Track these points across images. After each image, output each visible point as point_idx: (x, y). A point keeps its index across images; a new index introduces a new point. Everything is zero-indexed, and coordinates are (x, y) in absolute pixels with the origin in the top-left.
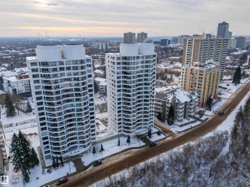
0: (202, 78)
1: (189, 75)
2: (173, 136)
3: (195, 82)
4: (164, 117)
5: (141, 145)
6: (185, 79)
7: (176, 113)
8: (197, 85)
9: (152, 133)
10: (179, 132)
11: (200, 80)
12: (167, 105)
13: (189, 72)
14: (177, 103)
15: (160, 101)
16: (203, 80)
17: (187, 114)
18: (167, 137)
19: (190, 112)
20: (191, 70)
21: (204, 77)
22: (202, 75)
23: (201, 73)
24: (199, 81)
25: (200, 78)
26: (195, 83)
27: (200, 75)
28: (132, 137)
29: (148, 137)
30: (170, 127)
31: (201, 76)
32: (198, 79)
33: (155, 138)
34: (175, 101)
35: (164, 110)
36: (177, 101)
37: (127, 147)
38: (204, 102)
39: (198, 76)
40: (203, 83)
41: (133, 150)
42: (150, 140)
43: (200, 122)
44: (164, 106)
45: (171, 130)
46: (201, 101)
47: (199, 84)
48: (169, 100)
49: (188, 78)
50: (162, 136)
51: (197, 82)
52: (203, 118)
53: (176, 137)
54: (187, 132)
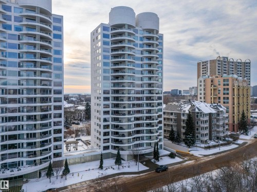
0: (228, 89)
1: (209, 87)
2: (196, 160)
3: (219, 95)
4: (179, 135)
5: (140, 170)
6: (204, 94)
7: (197, 129)
8: (222, 100)
9: (160, 155)
10: (205, 156)
11: (226, 92)
12: (183, 118)
13: (209, 83)
14: (198, 113)
15: (172, 114)
16: (230, 91)
17: (214, 134)
18: (186, 161)
19: (218, 132)
20: (212, 81)
21: (230, 87)
22: (228, 85)
23: (226, 83)
24: (224, 94)
25: (224, 89)
26: (219, 98)
27: (224, 85)
28: (126, 158)
29: (153, 160)
30: (190, 149)
31: (226, 87)
32: (222, 92)
33: (165, 161)
34: (195, 110)
35: (178, 126)
36: (197, 110)
37: (116, 171)
38: (236, 123)
39: (221, 88)
40: (230, 96)
41: (126, 176)
42: (157, 163)
43: (237, 146)
44: (178, 120)
45: (191, 153)
46: (231, 122)
47: (224, 98)
48: (185, 111)
49: (208, 92)
50: (177, 160)
51: (222, 96)
52: (240, 142)
53: (202, 161)
54: (219, 155)
